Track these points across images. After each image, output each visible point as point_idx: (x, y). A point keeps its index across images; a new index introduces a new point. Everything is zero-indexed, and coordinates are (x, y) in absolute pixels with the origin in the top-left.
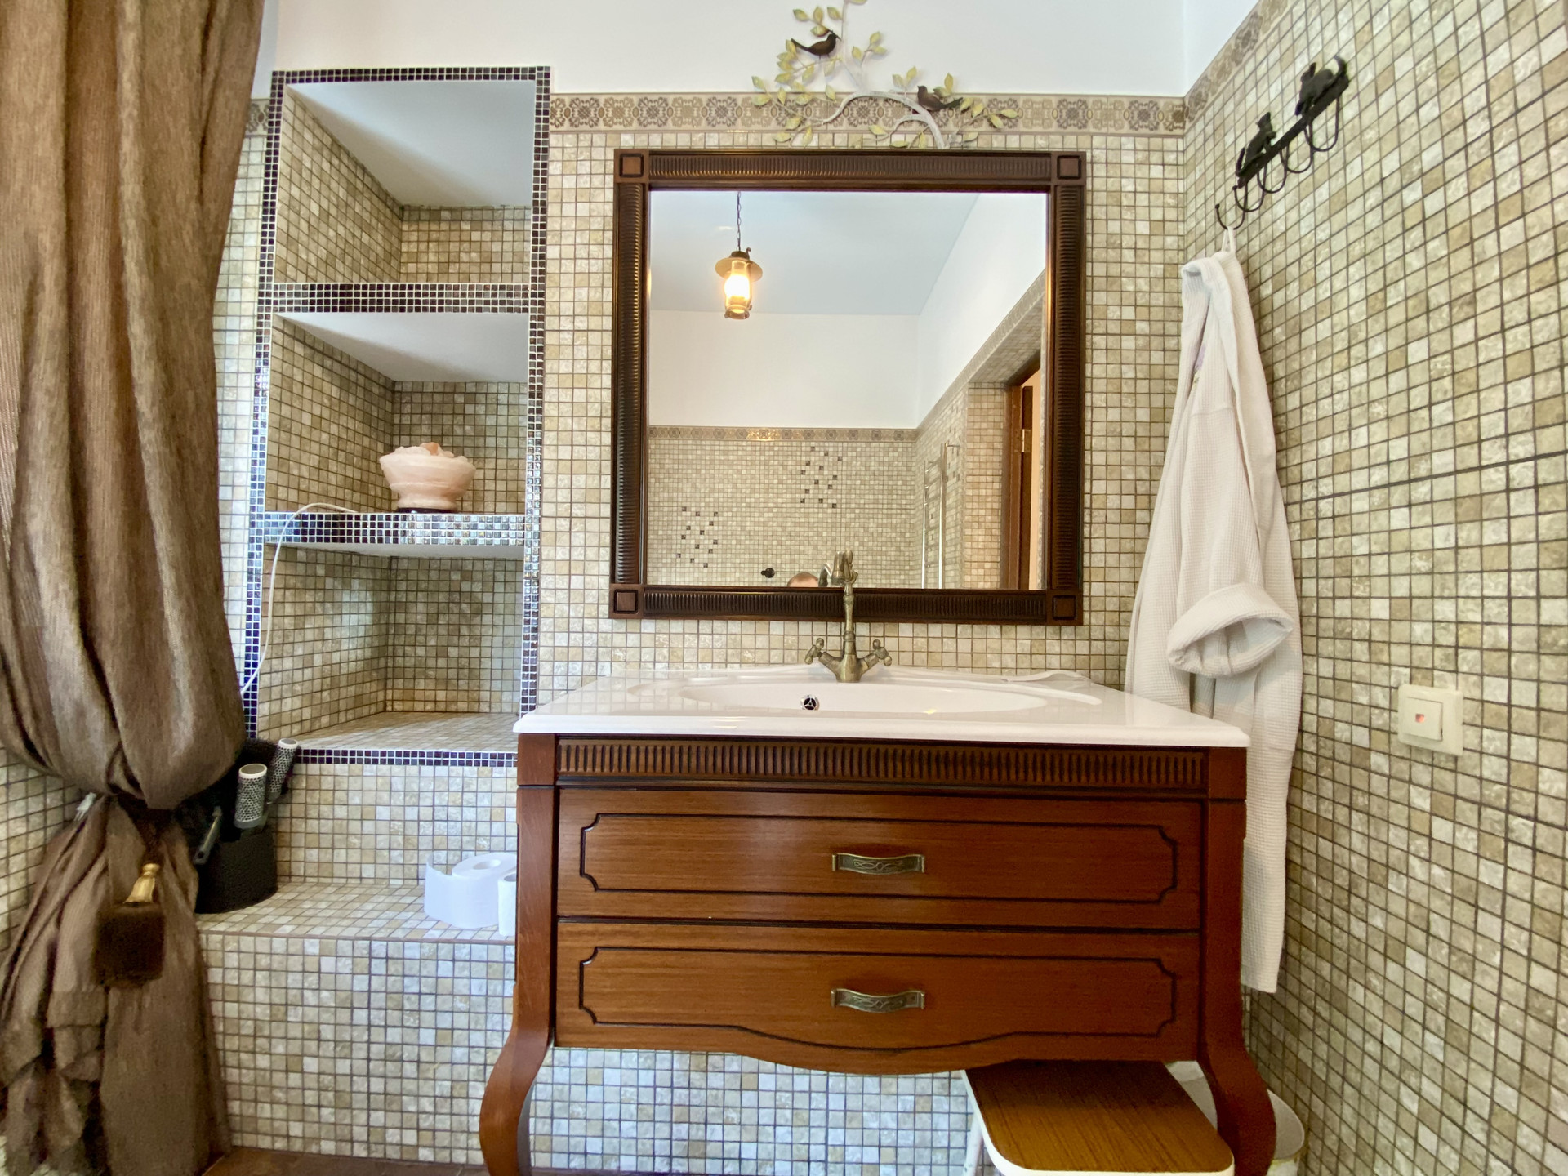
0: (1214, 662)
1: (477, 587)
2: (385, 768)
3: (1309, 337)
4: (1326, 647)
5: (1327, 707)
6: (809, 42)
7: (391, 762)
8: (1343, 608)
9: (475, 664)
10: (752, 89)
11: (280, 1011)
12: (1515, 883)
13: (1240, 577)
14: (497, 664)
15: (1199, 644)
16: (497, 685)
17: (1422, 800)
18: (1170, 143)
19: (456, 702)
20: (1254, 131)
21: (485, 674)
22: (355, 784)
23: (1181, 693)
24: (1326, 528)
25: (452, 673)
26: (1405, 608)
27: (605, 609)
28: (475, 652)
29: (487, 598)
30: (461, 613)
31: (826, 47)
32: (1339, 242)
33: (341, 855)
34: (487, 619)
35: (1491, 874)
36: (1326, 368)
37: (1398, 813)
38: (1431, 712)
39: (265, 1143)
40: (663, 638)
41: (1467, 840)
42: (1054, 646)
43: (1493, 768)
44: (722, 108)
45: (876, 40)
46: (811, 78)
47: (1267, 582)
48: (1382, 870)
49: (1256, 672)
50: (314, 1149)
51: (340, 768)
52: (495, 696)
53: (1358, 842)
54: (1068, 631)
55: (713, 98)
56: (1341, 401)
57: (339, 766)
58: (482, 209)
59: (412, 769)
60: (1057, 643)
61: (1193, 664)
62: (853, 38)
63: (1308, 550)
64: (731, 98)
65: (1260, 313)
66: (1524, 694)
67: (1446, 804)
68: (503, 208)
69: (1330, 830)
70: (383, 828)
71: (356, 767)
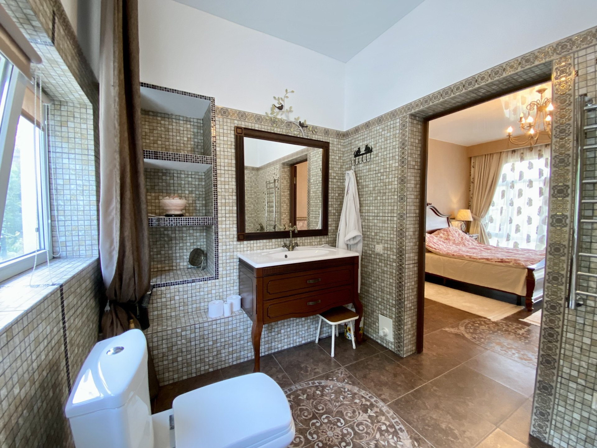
0: (352, 242)
1: (170, 232)
2: (177, 286)
3: (364, 189)
4: (366, 239)
5: (366, 248)
6: (278, 106)
7: (179, 284)
8: (368, 233)
9: (170, 255)
10: (265, 114)
11: (170, 349)
12: (388, 269)
13: (355, 229)
14: (178, 255)
15: (349, 240)
16: (178, 261)
17: (378, 261)
18: (342, 141)
19: (165, 267)
20: (357, 149)
21: (174, 258)
22: (168, 292)
23: (346, 247)
24: (366, 221)
25: (163, 259)
26: (376, 234)
27: (236, 239)
28: (170, 252)
29: (173, 235)
30: (165, 241)
31: (281, 108)
32: (369, 176)
33: (165, 311)
34: (174, 242)
35: (385, 269)
36: (367, 196)
37: (375, 263)
38: (379, 248)
39: (166, 383)
40: (249, 245)
41: (383, 265)
42: (323, 240)
43: (386, 255)
44: (259, 118)
45: (291, 108)
46: (277, 114)
47: (359, 230)
48: (373, 271)
49: (357, 244)
50: (181, 379)
51: (163, 288)
52: (178, 264)
53: (370, 268)
54: (325, 237)
55: (257, 115)
56: (369, 202)
57: (162, 288)
58: (164, 114)
59: (185, 285)
60: (324, 239)
61: (348, 243)
62: (286, 107)
63: (364, 224)
64: (260, 116)
65: (358, 182)
66: (389, 246)
67: (381, 260)
68: (172, 115)
69: (366, 267)
70: (177, 302)
71: (168, 287)
